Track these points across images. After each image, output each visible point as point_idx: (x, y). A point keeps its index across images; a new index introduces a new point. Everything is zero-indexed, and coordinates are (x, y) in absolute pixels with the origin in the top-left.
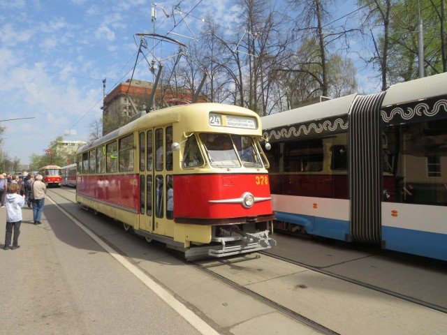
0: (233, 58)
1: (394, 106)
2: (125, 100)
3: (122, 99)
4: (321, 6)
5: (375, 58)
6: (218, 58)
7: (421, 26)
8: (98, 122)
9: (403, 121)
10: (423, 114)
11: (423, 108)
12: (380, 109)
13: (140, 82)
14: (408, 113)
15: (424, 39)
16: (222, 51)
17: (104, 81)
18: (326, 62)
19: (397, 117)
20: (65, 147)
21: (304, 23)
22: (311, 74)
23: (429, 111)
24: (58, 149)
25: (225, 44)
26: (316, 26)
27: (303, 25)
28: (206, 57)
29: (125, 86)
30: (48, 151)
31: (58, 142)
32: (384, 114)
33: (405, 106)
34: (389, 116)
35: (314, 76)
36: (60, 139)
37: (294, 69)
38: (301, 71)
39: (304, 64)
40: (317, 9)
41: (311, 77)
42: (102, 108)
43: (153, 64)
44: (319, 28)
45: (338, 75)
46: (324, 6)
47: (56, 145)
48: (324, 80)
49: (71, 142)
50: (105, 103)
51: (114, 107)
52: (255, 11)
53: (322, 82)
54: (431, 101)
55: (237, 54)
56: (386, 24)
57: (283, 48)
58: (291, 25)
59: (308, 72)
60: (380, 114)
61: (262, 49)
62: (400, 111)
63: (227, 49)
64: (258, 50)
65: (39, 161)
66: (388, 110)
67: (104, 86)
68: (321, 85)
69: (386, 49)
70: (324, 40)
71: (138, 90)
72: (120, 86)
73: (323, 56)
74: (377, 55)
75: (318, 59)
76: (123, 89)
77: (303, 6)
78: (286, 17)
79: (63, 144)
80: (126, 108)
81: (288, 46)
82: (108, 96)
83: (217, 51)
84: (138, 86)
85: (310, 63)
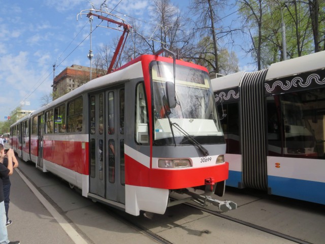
0: (150, 49)
1: (275, 80)
2: (70, 80)
3: (68, 80)
4: (213, 12)
5: (253, 49)
6: (140, 49)
7: (284, 27)
8: (48, 96)
9: (283, 91)
10: (298, 85)
11: (298, 81)
12: (264, 82)
13: (81, 67)
14: (286, 85)
15: (286, 37)
16: (142, 44)
17: (54, 66)
18: (218, 52)
19: (278, 88)
20: (23, 115)
21: (202, 23)
22: (207, 61)
23: (303, 83)
24: (18, 116)
25: (144, 39)
26: (210, 26)
27: (201, 25)
28: (130, 49)
29: (70, 69)
30: (9, 118)
31: (18, 111)
32: (267, 86)
33: (284, 80)
34: (271, 87)
35: (209, 62)
36: (19, 109)
37: (194, 57)
38: (200, 58)
39: (201, 53)
40: (211, 14)
41: (207, 63)
42: (52, 86)
43: (90, 53)
44: (212, 27)
45: (225, 63)
46: (215, 12)
47: (16, 114)
48: (216, 65)
49: (27, 111)
50: (55, 82)
51: (61, 85)
52: (166, 16)
53: (215, 67)
54: (304, 75)
55: (153, 47)
56: (260, 25)
57: (186, 43)
58: (193, 26)
59: (204, 59)
60: (264, 86)
61: (172, 43)
62: (280, 84)
63: (146, 43)
64: (169, 43)
65: (3, 126)
66: (271, 83)
67: (54, 70)
68: (215, 69)
69: (260, 43)
70: (216, 36)
71: (79, 73)
72: (66, 69)
73: (215, 48)
74: (253, 48)
75: (212, 51)
76: (68, 72)
77: (201, 11)
78: (188, 20)
79: (22, 113)
80: (70, 86)
81: (190, 42)
82: (57, 77)
83: (139, 45)
84: (80, 69)
85: (206, 53)
